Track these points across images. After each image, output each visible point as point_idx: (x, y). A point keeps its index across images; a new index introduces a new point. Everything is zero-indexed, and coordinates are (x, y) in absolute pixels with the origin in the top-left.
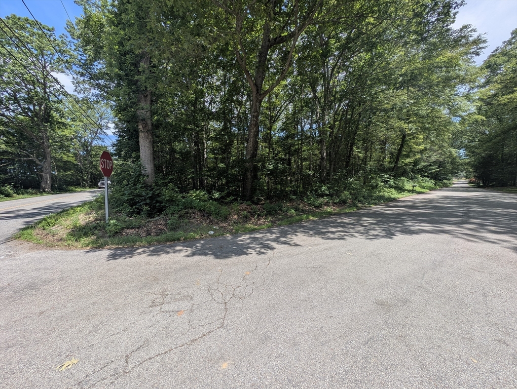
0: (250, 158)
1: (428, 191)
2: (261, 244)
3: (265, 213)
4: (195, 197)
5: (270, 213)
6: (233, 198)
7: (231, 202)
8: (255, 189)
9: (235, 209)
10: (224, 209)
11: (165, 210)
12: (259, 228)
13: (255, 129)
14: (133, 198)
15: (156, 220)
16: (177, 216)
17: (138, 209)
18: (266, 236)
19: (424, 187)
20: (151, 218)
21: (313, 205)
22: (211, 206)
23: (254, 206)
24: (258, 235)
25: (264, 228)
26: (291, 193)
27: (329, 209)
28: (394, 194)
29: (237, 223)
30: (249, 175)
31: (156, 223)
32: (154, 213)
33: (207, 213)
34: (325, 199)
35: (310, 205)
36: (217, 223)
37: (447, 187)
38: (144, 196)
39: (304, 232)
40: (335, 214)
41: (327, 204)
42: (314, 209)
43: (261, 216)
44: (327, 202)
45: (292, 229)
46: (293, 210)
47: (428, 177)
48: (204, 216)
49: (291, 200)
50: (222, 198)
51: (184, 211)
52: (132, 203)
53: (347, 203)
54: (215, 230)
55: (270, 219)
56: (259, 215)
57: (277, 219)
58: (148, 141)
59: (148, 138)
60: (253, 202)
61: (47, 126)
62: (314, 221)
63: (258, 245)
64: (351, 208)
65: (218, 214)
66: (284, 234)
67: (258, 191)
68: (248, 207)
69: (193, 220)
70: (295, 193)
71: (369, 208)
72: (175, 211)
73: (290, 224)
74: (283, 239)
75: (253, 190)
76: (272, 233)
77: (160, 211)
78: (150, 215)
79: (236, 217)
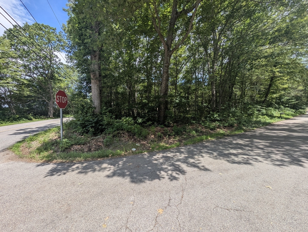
0: (163, 95)
1: (292, 117)
2: (173, 165)
3: (174, 133)
4: (125, 122)
5: (177, 133)
6: (151, 123)
7: (150, 125)
8: (167, 116)
9: (153, 130)
10: (145, 131)
11: (105, 131)
12: (169, 146)
13: (166, 75)
14: (84, 123)
15: (98, 138)
16: (111, 135)
17: (87, 130)
18: (176, 155)
19: (288, 115)
20: (95, 136)
21: (209, 128)
22: (136, 128)
23: (166, 128)
24: (170, 155)
25: (174, 147)
26: (191, 119)
27: (221, 131)
28: (268, 120)
29: (154, 141)
30: (162, 107)
31: (97, 140)
32: (97, 133)
33: (132, 133)
34: (217, 123)
35: (206, 127)
36: (139, 141)
37: (303, 114)
38: (91, 121)
39: (209, 153)
40: (228, 136)
41: (219, 127)
42: (210, 131)
43: (171, 136)
44: (219, 126)
45: (197, 149)
46: (194, 132)
47: (288, 107)
48: (130, 135)
49: (192, 124)
50: (144, 122)
51: (116, 132)
52: (84, 126)
53: (234, 126)
54: (136, 147)
55: (177, 138)
56: (169, 135)
57: (183, 138)
58: (96, 85)
59: (96, 83)
60: (165, 126)
61: (52, 81)
62: (212, 141)
63: (170, 166)
64: (239, 131)
65: (140, 135)
66: (191, 154)
67: (168, 118)
68: (162, 129)
69: (123, 139)
70: (194, 119)
71: (253, 131)
72: (110, 132)
73: (194, 143)
74: (191, 160)
75: (165, 117)
76: (181, 153)
77: (102, 131)
78: (95, 134)
79: (153, 136)
